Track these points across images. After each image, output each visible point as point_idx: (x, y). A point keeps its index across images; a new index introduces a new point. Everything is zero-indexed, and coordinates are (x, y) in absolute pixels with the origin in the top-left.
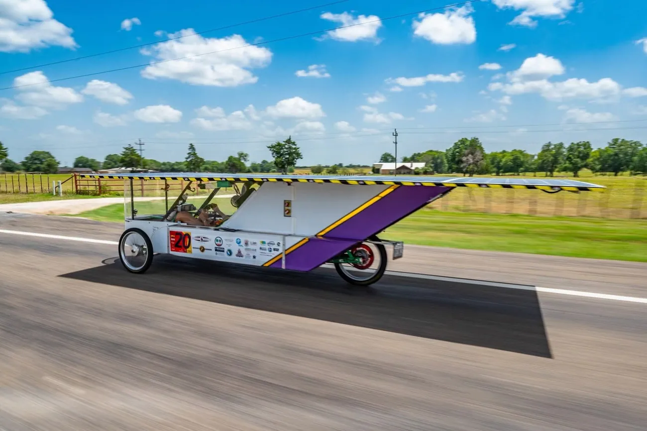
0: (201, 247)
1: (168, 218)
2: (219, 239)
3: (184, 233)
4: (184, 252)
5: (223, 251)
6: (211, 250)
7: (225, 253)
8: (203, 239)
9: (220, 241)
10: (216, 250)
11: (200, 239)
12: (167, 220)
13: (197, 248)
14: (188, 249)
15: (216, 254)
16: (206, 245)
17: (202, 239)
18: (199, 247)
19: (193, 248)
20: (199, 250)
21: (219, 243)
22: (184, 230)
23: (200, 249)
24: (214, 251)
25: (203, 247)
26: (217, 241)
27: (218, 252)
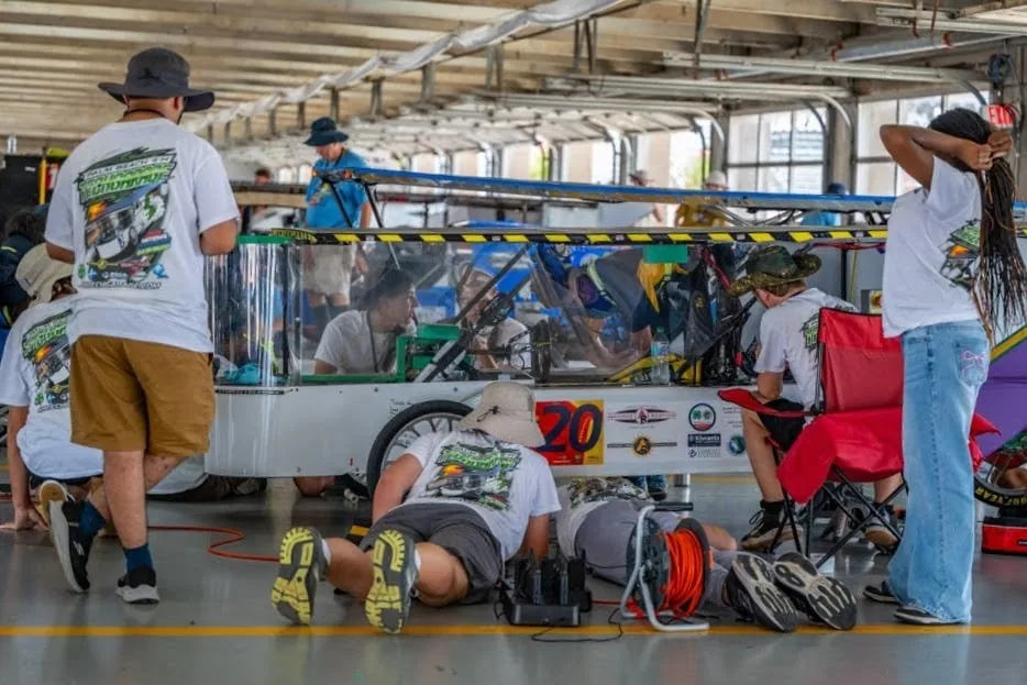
0: (639, 440)
1: (446, 371)
2: (703, 409)
3: (578, 406)
4: (574, 462)
5: (718, 444)
6: (675, 444)
7: (724, 448)
8: (649, 416)
9: (707, 415)
10: (691, 444)
11: (636, 416)
12: (445, 376)
13: (624, 446)
14: (587, 454)
15: (692, 454)
16: (653, 432)
17: (643, 418)
18: (631, 440)
19: (609, 446)
20: (630, 451)
21: (703, 421)
22: (576, 397)
23: (636, 446)
24: (683, 448)
25: (646, 440)
26: (698, 415)
27: (696, 449)
